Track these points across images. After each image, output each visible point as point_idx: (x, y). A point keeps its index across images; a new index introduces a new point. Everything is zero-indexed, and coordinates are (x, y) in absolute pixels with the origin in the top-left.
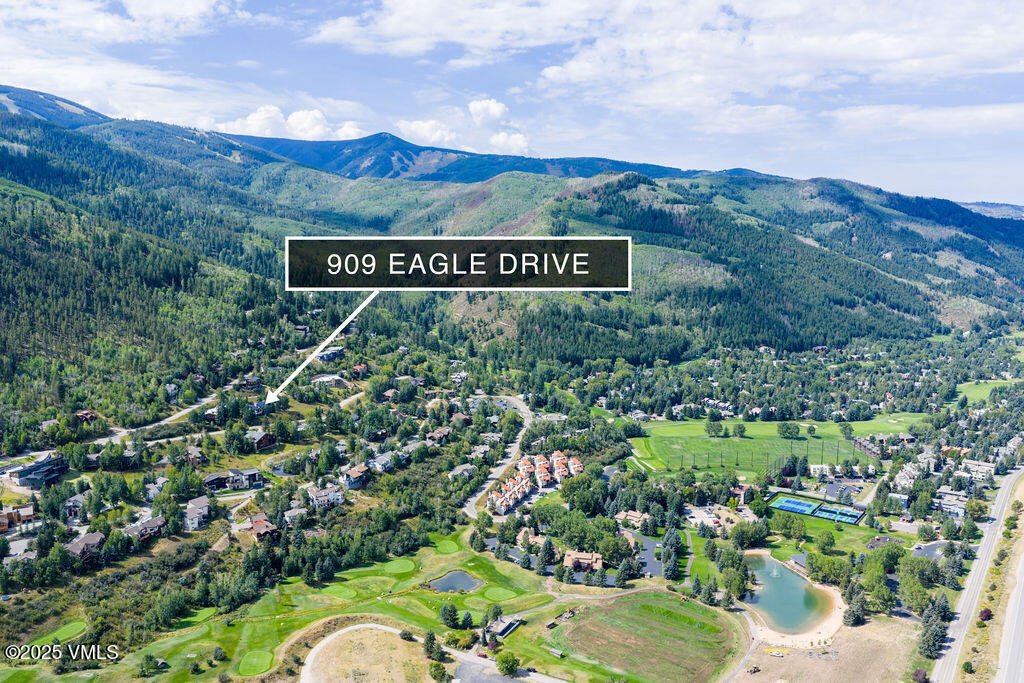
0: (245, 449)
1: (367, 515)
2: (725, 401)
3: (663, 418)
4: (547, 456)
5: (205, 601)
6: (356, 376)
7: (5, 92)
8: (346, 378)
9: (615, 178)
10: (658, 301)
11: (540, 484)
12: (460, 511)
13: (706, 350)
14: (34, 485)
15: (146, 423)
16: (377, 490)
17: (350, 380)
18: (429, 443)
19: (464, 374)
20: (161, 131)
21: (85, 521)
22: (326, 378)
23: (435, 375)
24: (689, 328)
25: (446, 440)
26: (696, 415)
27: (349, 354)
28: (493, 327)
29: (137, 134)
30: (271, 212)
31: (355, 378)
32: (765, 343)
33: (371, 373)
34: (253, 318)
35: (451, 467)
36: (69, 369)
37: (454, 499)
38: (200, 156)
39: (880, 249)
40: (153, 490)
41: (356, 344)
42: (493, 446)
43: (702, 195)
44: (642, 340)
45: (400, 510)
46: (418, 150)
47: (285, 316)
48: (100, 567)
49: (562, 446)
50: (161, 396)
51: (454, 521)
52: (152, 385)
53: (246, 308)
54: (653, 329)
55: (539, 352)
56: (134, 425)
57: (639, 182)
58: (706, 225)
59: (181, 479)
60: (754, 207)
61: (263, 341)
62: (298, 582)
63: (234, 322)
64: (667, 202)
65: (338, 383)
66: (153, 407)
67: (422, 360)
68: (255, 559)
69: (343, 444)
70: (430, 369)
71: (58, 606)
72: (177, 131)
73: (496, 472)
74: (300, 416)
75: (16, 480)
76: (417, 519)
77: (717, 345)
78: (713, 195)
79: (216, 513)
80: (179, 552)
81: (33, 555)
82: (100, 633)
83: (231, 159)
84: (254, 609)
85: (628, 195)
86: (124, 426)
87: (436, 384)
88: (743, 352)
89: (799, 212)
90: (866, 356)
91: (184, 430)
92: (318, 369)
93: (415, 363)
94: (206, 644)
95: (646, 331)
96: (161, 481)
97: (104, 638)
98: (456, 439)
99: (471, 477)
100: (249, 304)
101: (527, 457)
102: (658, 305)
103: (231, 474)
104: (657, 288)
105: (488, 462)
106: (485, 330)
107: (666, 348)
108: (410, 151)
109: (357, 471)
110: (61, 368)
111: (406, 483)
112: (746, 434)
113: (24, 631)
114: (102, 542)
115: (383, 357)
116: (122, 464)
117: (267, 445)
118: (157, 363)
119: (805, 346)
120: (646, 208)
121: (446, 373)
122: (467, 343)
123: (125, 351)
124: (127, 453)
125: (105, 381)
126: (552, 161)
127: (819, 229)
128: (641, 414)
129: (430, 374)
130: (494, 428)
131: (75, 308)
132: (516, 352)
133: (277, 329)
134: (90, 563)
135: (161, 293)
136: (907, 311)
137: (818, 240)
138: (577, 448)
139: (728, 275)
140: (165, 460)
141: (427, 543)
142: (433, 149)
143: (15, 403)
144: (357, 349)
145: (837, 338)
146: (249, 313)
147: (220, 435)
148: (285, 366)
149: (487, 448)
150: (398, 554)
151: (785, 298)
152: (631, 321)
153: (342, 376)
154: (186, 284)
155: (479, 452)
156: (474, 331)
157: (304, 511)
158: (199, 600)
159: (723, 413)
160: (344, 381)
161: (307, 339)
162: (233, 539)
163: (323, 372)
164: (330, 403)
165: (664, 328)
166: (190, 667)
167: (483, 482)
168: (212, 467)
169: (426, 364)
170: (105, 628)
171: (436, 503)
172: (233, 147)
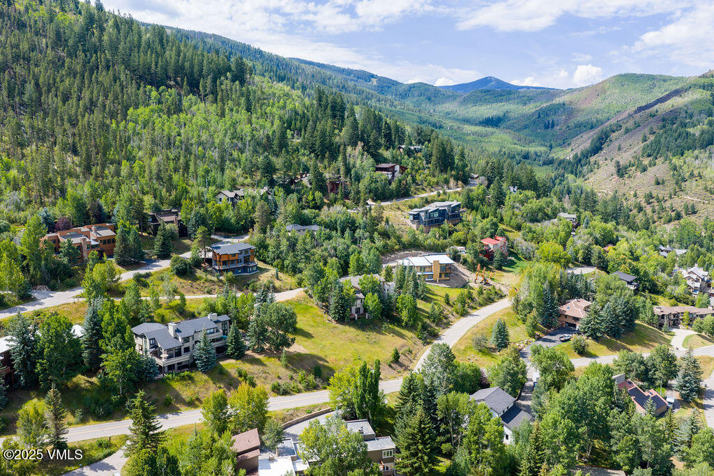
6: (486, 260)
8: (465, 262)
17: (473, 268)
22: (419, 260)
27: (469, 216)
31: (484, 265)
33: (515, 255)
41: (483, 201)
47: (360, 144)
65: (447, 273)
92: (405, 239)
115: (537, 227)
129: (638, 267)
144: (485, 209)
153: (456, 257)
160: (461, 269)
161: (393, 186)
163: (415, 246)
164: (428, 328)
172: (373, 76)
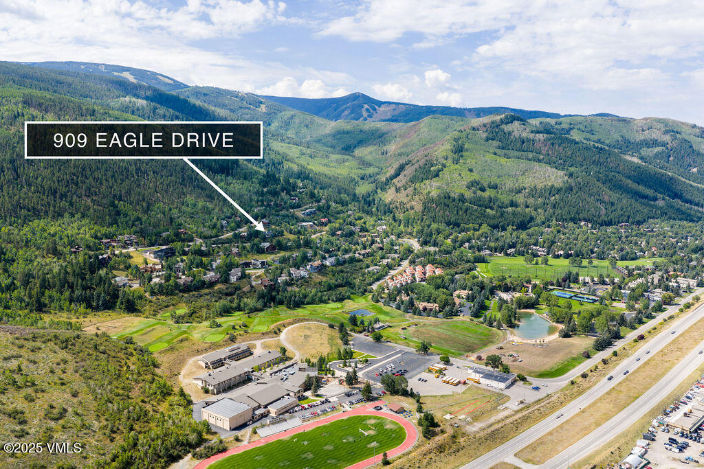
0: (261, 251)
1: (320, 283)
2: (543, 247)
3: (502, 254)
4: (424, 266)
5: (239, 309)
6: (321, 224)
7: (128, 71)
8: (316, 224)
9: (498, 118)
10: (517, 193)
11: (417, 279)
12: (369, 287)
13: (543, 223)
14: (160, 258)
15: (211, 237)
16: (326, 274)
17: (318, 226)
18: (357, 255)
19: (384, 227)
20: (219, 93)
21: (184, 274)
22: (305, 224)
23: (367, 226)
24: (536, 210)
25: (368, 255)
26: (521, 254)
27: (318, 212)
28: (408, 206)
29: (204, 95)
30: (282, 140)
32: (585, 220)
33: (330, 223)
34: (267, 192)
35: (368, 267)
36: (173, 211)
37: (367, 281)
38: (241, 108)
39: (689, 166)
40: (215, 265)
42: (393, 259)
43: (563, 129)
44: (502, 214)
45: (336, 283)
46: (380, 103)
47: (285, 192)
48: (191, 291)
49: (433, 262)
50: (219, 226)
51: (365, 291)
52: (215, 220)
53: (264, 186)
54: (510, 210)
55: (434, 220)
56: (205, 237)
57: (515, 120)
58: (557, 147)
59: (228, 260)
60: (600, 137)
61: (272, 204)
62: (283, 307)
63: (257, 193)
64: (532, 132)
65: (311, 227)
66: (215, 231)
67: (360, 218)
68: (263, 294)
69: (310, 253)
70: (365, 223)
71: (174, 302)
72: (227, 92)
73: (393, 272)
74: (289, 240)
75: (152, 256)
76: (346, 288)
77: (552, 220)
78: (571, 129)
79: (244, 276)
80: (227, 289)
81: (163, 282)
82: (193, 313)
83: (260, 109)
84: (261, 314)
85: (507, 128)
86: (201, 238)
87: (367, 231)
88: (569, 225)
89: (632, 141)
90: (654, 230)
91: (229, 241)
92: (301, 219)
93: (356, 220)
94: (239, 322)
95: (506, 210)
96: (218, 261)
97: (194, 315)
98: (372, 255)
99: (377, 273)
100: (265, 184)
101: (412, 267)
102: (517, 196)
103: (253, 261)
104: (517, 185)
105: (390, 267)
106: (403, 207)
107: (517, 221)
108: (375, 104)
109: (317, 263)
110: (170, 210)
111: (342, 272)
112: (549, 263)
113: (160, 309)
114: (192, 281)
115: (338, 216)
116: (200, 253)
117: (271, 250)
118: (217, 211)
119: (613, 223)
120: (517, 136)
121: (374, 226)
122: (392, 215)
123: (201, 204)
124: (203, 248)
125: (192, 217)
126: (470, 110)
127: (645, 152)
128: (488, 252)
129: (364, 225)
130: (396, 252)
131: (176, 182)
132: (420, 219)
133: (280, 198)
134: (187, 289)
135: (219, 177)
136: (697, 205)
137: (642, 158)
138: (442, 264)
139: (566, 178)
140: (221, 253)
141: (349, 298)
142: (390, 103)
143: (150, 224)
144: (324, 211)
145: (637, 219)
146: (265, 190)
147: (248, 245)
148: (283, 216)
149: (390, 260)
150: (333, 301)
151: (604, 193)
152: (496, 204)
153: (314, 223)
154: (232, 173)
155: (385, 262)
156: (397, 207)
157: (288, 278)
158: (236, 308)
159: (540, 253)
160: (315, 226)
161: (296, 204)
162: (252, 287)
163: (303, 220)
164: (306, 235)
165: (519, 209)
166: (231, 327)
167: (384, 276)
168: (243, 258)
169: (362, 220)
170: (194, 312)
171: (357, 282)
172: (261, 103)
